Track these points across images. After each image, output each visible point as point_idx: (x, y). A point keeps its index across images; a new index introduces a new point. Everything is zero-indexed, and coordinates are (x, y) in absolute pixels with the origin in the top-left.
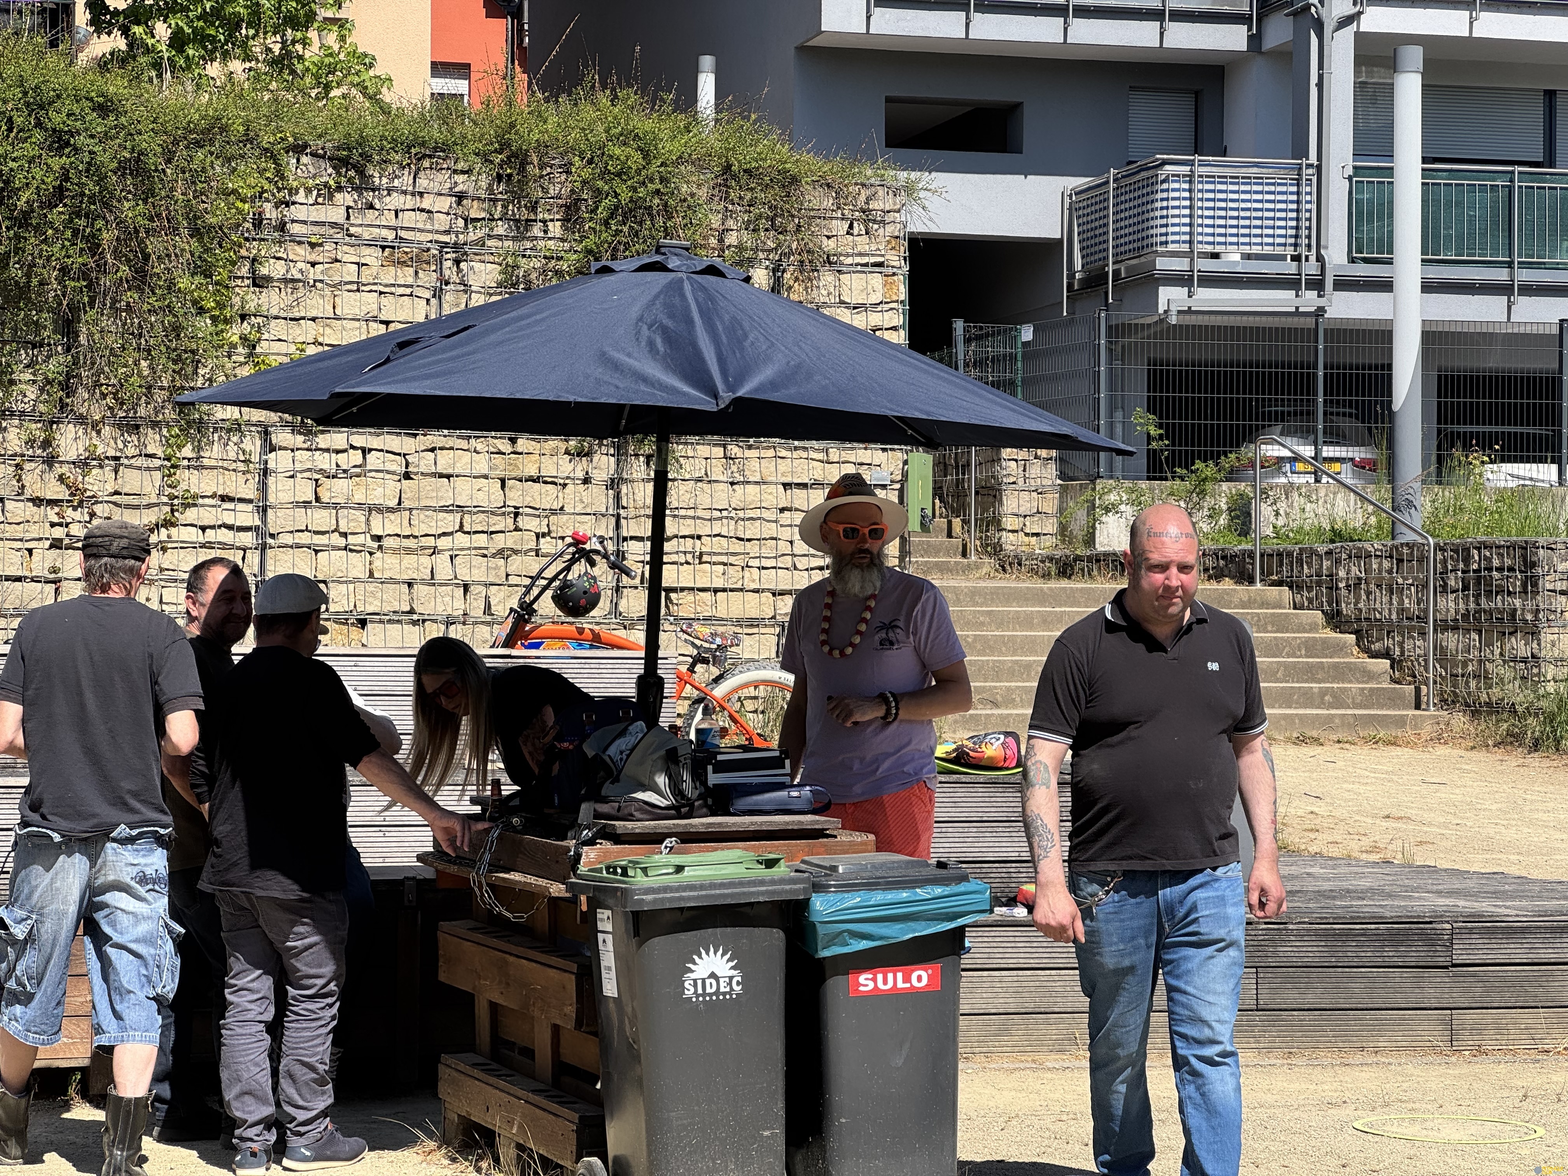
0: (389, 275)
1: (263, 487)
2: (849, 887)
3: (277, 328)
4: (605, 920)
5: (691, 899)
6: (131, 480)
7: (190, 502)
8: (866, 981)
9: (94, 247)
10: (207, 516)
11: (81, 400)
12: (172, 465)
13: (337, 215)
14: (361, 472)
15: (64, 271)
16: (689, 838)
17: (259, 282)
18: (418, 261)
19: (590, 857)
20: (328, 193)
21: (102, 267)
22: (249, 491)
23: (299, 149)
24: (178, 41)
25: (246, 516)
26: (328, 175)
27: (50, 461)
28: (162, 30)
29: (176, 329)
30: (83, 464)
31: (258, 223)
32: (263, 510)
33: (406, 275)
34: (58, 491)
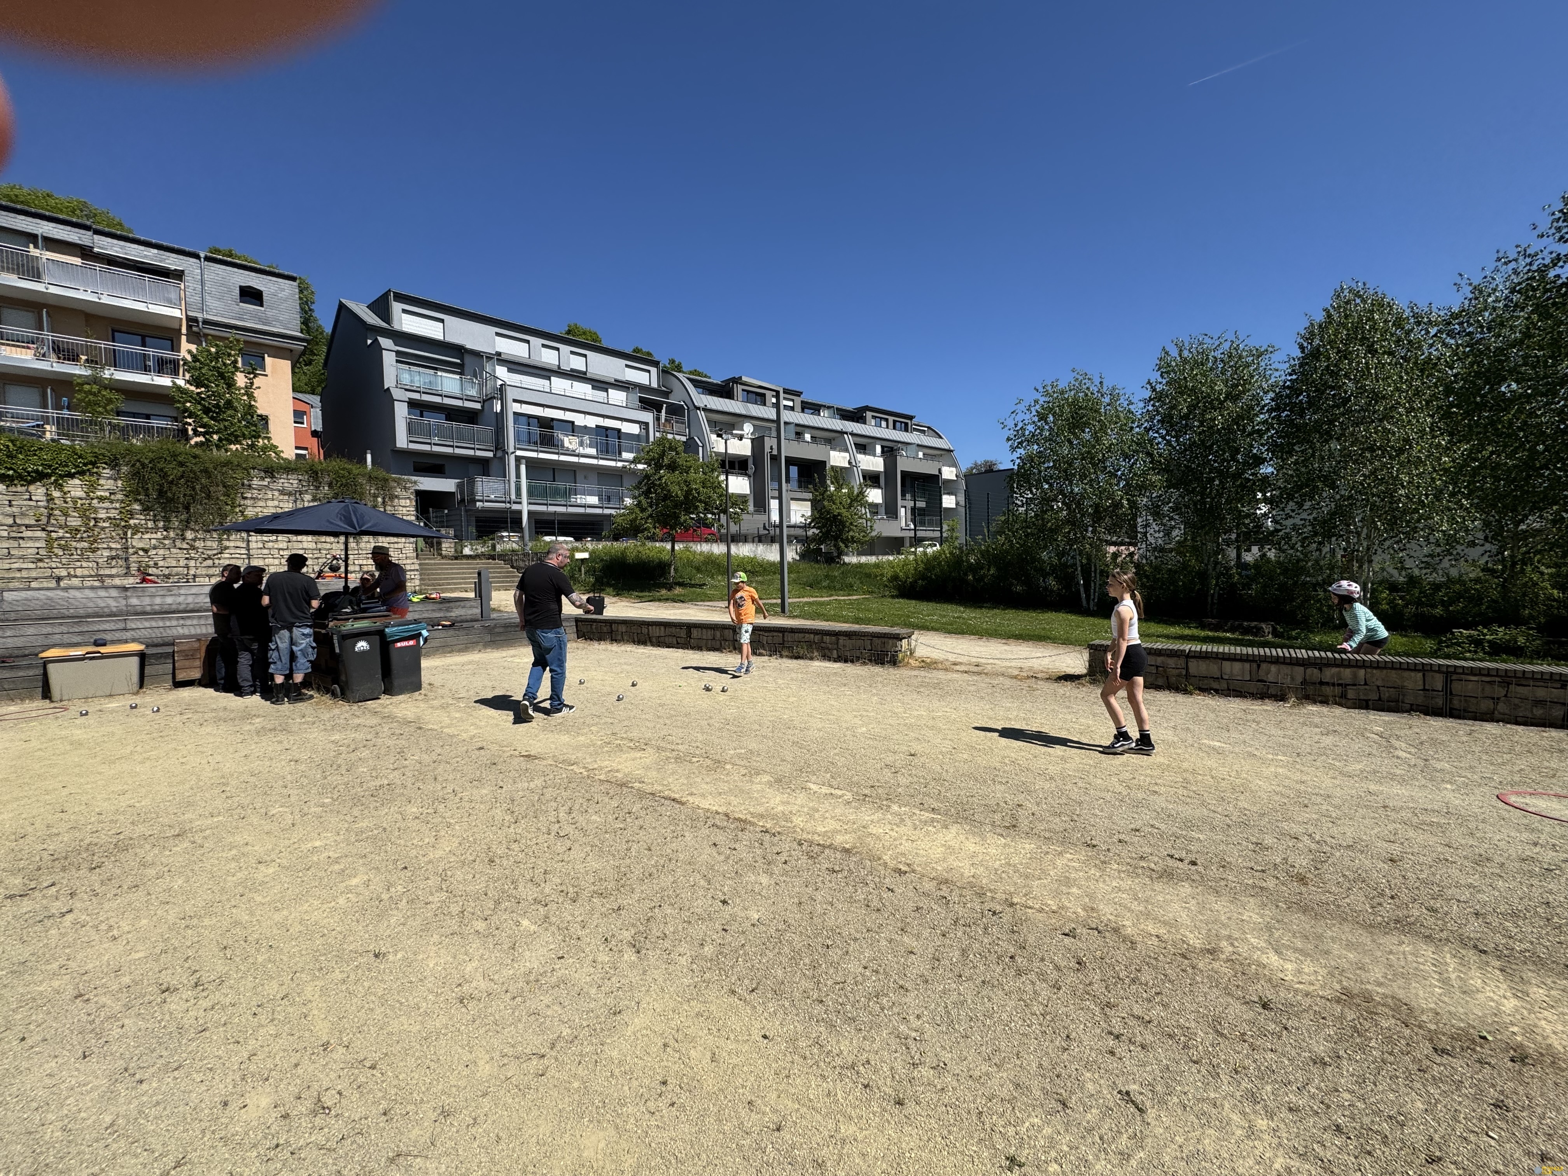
0: (281, 497)
1: (248, 545)
2: (393, 626)
3: (250, 509)
4: (335, 637)
5: (355, 631)
6: (209, 543)
7: (227, 548)
8: (399, 645)
9: (194, 489)
10: (232, 551)
11: (192, 525)
12: (220, 540)
13: (266, 483)
14: (277, 541)
15: (185, 495)
16: (356, 619)
17: (245, 498)
18: (290, 494)
19: (331, 624)
20: (262, 479)
21: (196, 494)
22: (244, 545)
23: (254, 468)
24: (220, 440)
25: (244, 551)
26: (263, 474)
27: (184, 539)
28: (215, 437)
29: (220, 509)
30: (194, 540)
31: (243, 484)
32: (248, 550)
33: (286, 497)
34: (185, 546)
